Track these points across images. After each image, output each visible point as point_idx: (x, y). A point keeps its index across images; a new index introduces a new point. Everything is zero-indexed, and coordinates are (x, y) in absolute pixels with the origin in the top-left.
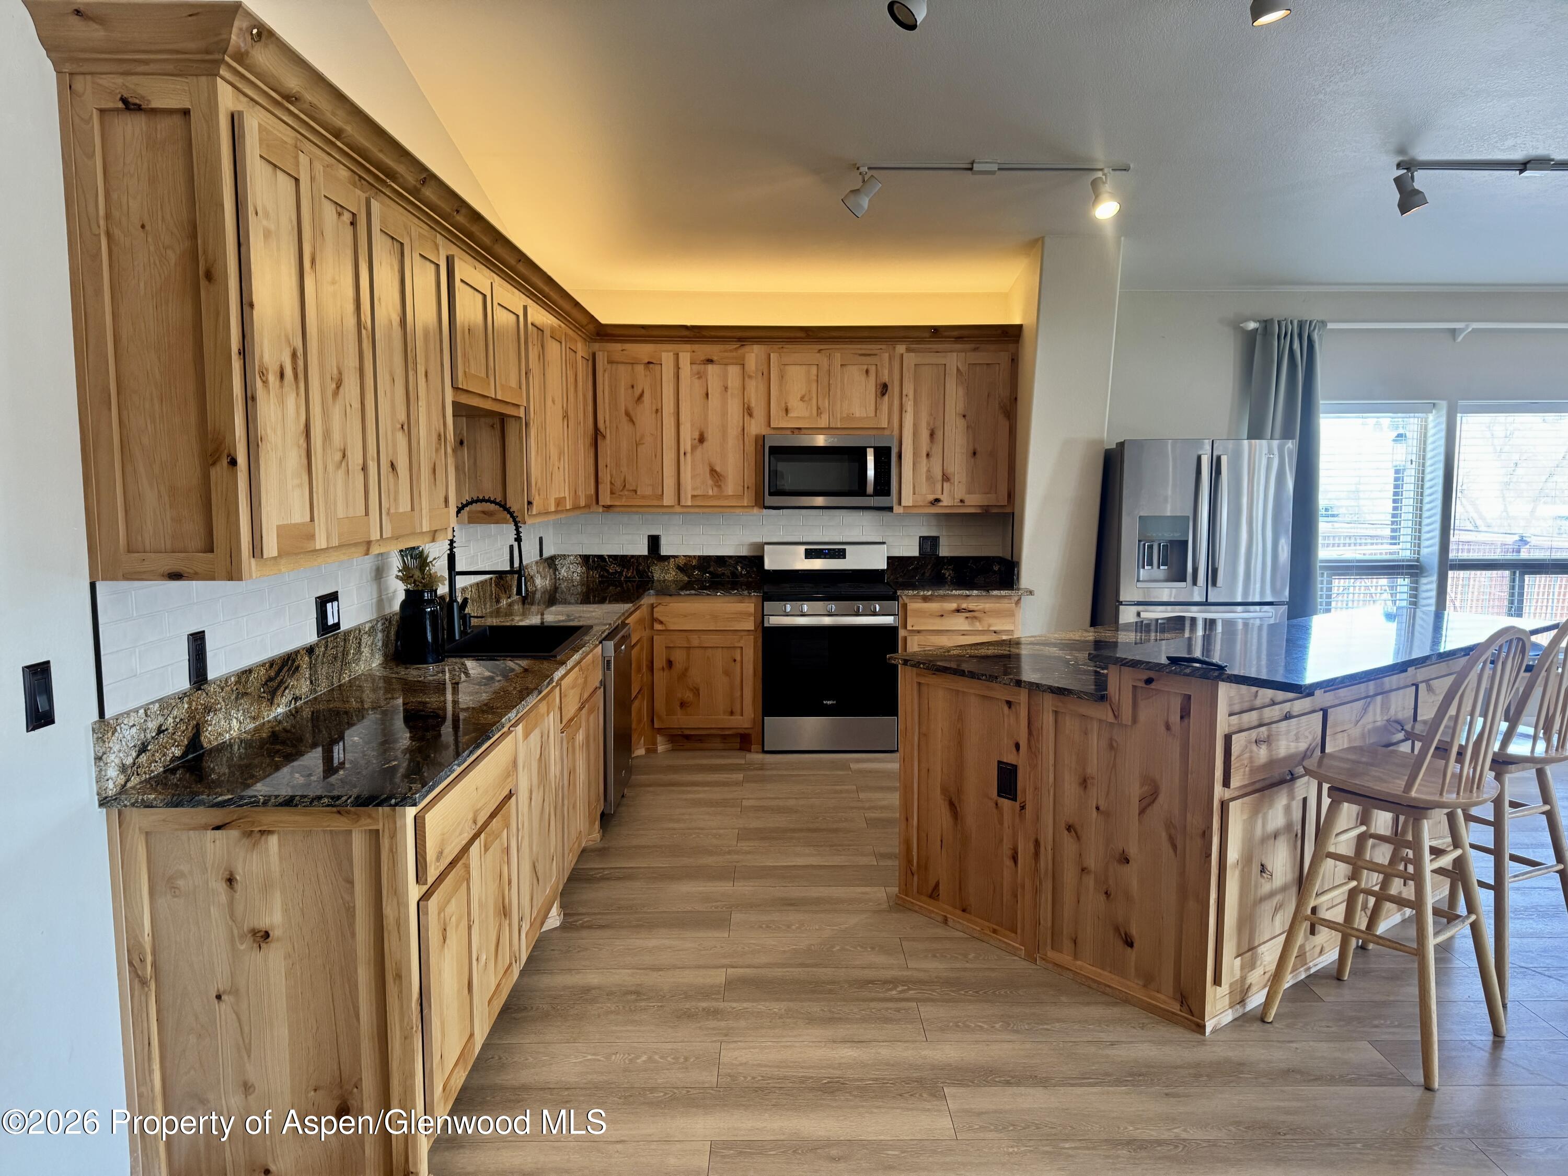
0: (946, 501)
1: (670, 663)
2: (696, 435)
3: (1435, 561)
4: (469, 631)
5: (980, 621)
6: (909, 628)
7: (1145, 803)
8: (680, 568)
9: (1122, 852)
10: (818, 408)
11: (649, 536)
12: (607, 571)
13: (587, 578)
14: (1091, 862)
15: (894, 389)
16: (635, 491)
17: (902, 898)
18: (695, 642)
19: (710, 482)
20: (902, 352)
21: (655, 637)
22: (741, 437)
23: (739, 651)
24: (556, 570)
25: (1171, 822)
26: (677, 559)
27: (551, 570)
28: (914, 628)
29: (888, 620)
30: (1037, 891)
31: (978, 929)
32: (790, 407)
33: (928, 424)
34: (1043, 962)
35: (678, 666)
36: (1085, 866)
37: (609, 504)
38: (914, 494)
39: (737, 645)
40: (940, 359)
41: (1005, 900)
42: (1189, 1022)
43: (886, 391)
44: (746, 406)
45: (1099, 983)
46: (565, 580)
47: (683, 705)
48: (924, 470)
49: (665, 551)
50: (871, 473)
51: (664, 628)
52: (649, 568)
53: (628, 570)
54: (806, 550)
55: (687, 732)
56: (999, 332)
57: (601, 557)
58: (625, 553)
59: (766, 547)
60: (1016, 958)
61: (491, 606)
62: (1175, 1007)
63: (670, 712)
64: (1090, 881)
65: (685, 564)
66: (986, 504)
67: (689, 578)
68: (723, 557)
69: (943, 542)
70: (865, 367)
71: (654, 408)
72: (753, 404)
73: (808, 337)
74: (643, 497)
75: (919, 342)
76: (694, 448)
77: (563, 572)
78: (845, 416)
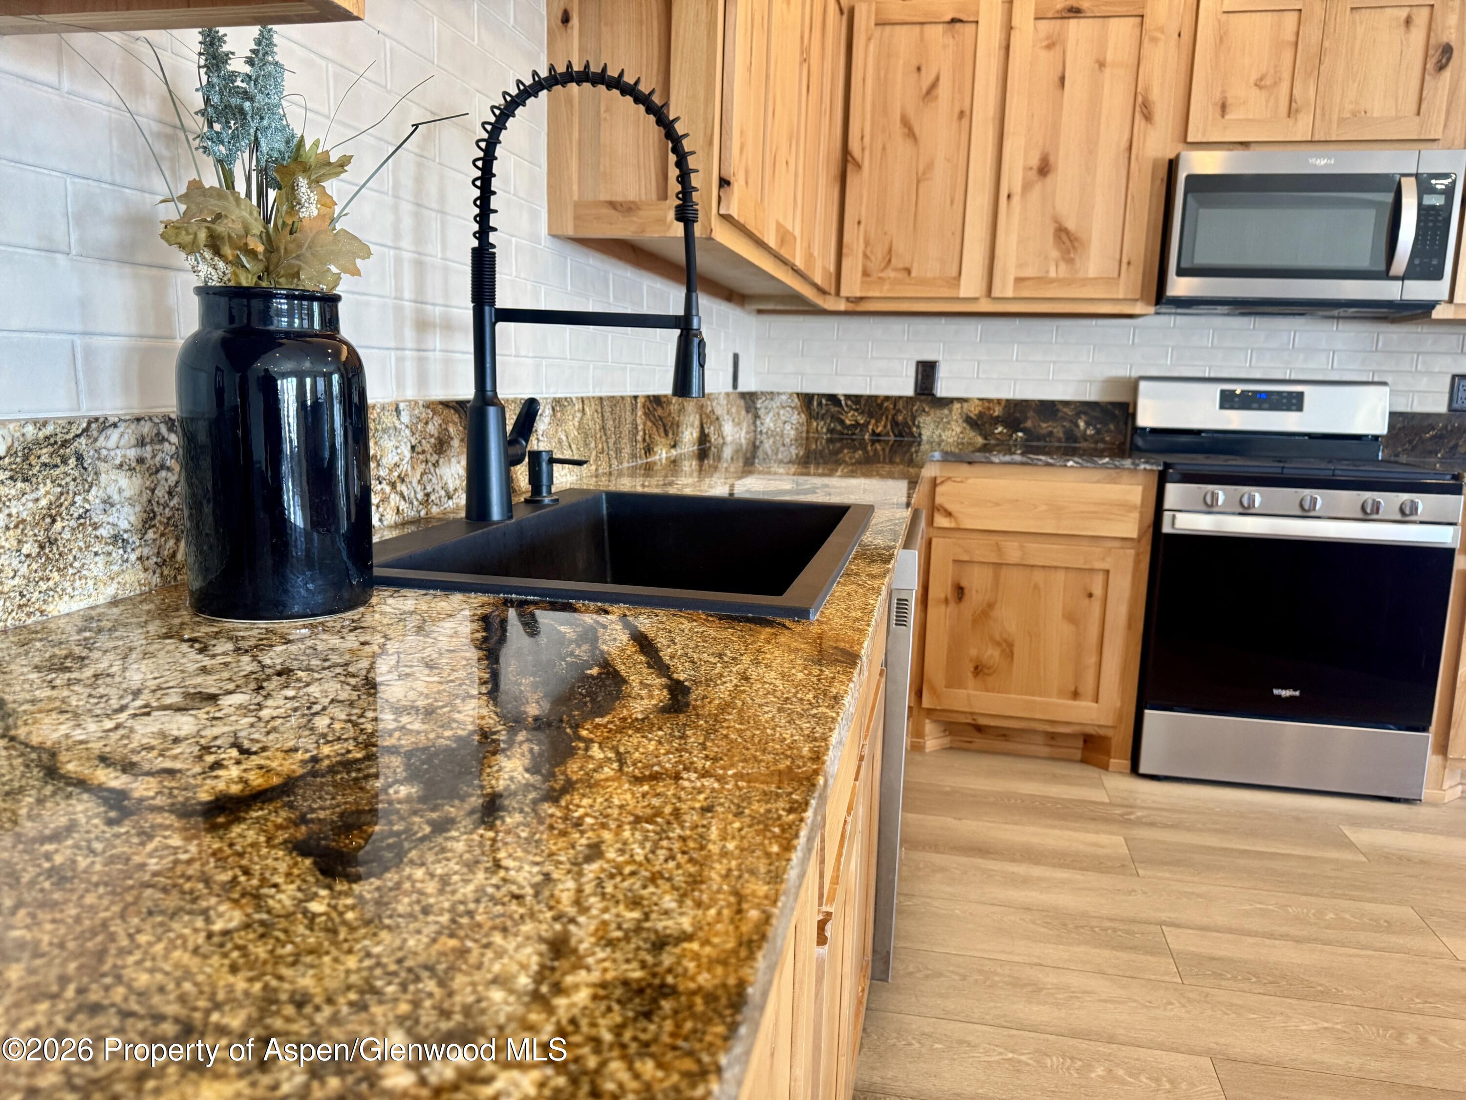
1: (960, 591)
2: (1035, 162)
4: (547, 500)
8: (972, 423)
10: (1291, 101)
11: (919, 363)
12: (842, 422)
13: (808, 432)
16: (908, 271)
18: (1013, 551)
19: (1055, 254)
21: (935, 541)
22: (1123, 161)
23: (1099, 578)
24: (757, 416)
26: (965, 405)
27: (750, 415)
29: (1438, 534)
32: (1230, 101)
35: (976, 598)
37: (858, 294)
39: (1098, 565)
43: (1448, 59)
44: (1140, 99)
46: (771, 434)
47: (978, 670)
49: (942, 389)
50: (1407, 230)
51: (953, 525)
52: (914, 418)
53: (877, 421)
54: (1223, 392)
55: (982, 721)
57: (833, 399)
58: (874, 392)
59: (1143, 385)
61: (634, 456)
63: (954, 682)
65: (981, 415)
67: (985, 438)
68: (1053, 403)
70: (1407, 13)
71: (957, 111)
72: (1155, 95)
74: (923, 282)
76: (1027, 187)
77: (768, 422)
78: (1348, 115)
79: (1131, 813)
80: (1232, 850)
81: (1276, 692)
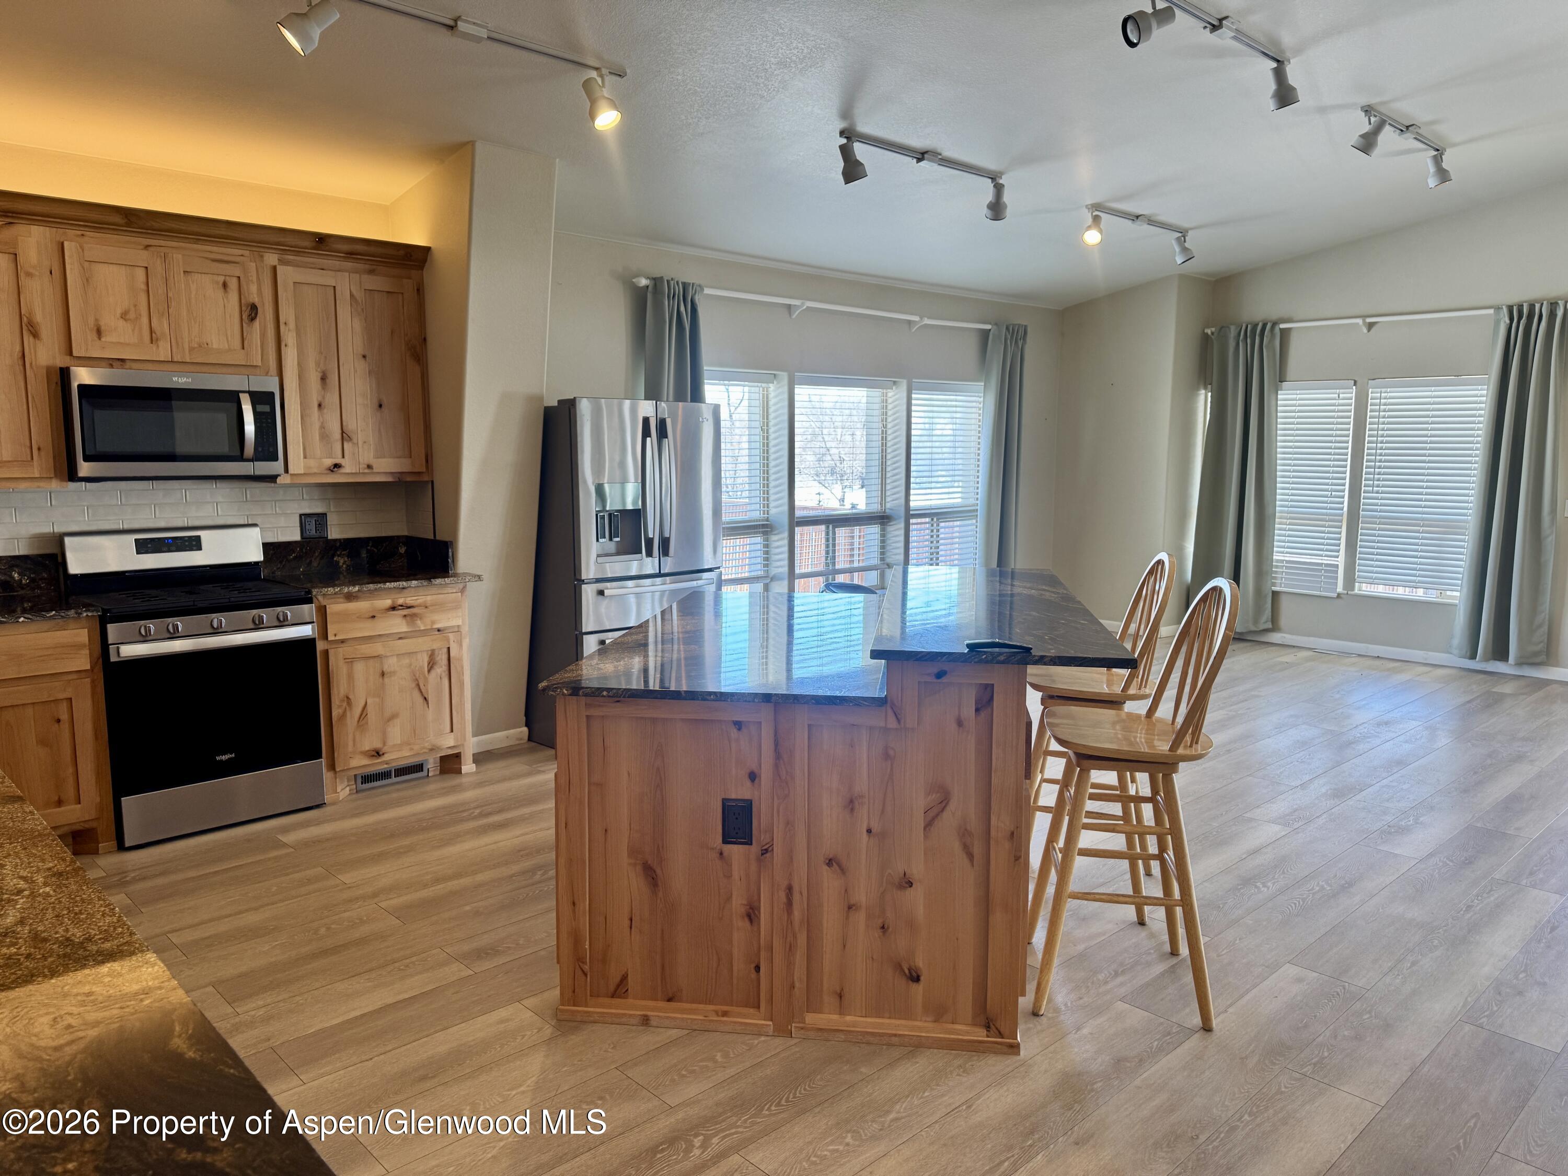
0: (349, 467)
3: (785, 520)
5: (421, 619)
6: (331, 638)
7: (931, 814)
9: (903, 875)
10: (151, 331)
14: (861, 896)
15: (267, 312)
17: (567, 1011)
20: (274, 264)
22: (20, 369)
23: (64, 706)
25: (966, 830)
28: (337, 638)
29: (305, 631)
30: (791, 949)
31: (701, 1018)
32: (103, 328)
33: (318, 364)
34: (802, 1032)
36: (852, 902)
38: (305, 457)
39: (62, 696)
40: (328, 279)
41: (735, 969)
42: (999, 1046)
43: (256, 314)
44: (25, 319)
45: (881, 1035)
48: (317, 426)
50: (250, 428)
54: (136, 540)
56: (402, 252)
59: (65, 540)
60: (763, 1038)
62: (980, 1034)
64: (860, 918)
66: (400, 471)
69: (332, 519)
70: (221, 279)
72: (38, 318)
73: (129, 224)
75: (297, 253)
78: (196, 346)
79: (126, 877)
80: (206, 874)
81: (218, 758)
